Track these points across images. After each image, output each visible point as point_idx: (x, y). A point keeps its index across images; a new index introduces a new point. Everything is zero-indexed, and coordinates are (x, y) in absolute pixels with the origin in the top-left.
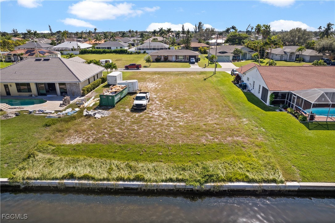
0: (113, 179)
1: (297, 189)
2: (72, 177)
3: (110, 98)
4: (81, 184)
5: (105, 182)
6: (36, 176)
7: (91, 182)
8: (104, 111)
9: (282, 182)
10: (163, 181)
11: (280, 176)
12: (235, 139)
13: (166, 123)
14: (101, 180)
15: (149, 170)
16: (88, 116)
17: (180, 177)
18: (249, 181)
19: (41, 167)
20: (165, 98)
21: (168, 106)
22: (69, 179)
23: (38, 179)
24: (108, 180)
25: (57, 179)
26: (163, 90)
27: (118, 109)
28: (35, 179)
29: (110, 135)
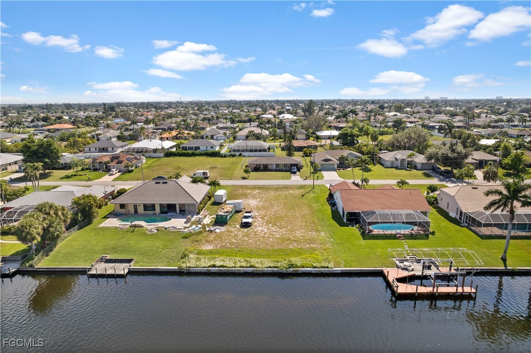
0: (238, 267)
1: (340, 272)
2: (214, 266)
3: (224, 217)
4: (220, 270)
5: (233, 269)
6: (193, 266)
7: (225, 269)
8: (220, 227)
9: (332, 268)
10: (265, 268)
11: (331, 265)
12: (312, 245)
13: (267, 236)
14: (231, 267)
15: (257, 262)
16: (211, 231)
17: (275, 266)
18: (314, 267)
19: (194, 261)
20: (266, 216)
21: (268, 222)
22: (212, 267)
23: (195, 267)
24: (235, 267)
25: (205, 267)
26: (263, 207)
27: (230, 225)
28: (193, 267)
29: (230, 243)
